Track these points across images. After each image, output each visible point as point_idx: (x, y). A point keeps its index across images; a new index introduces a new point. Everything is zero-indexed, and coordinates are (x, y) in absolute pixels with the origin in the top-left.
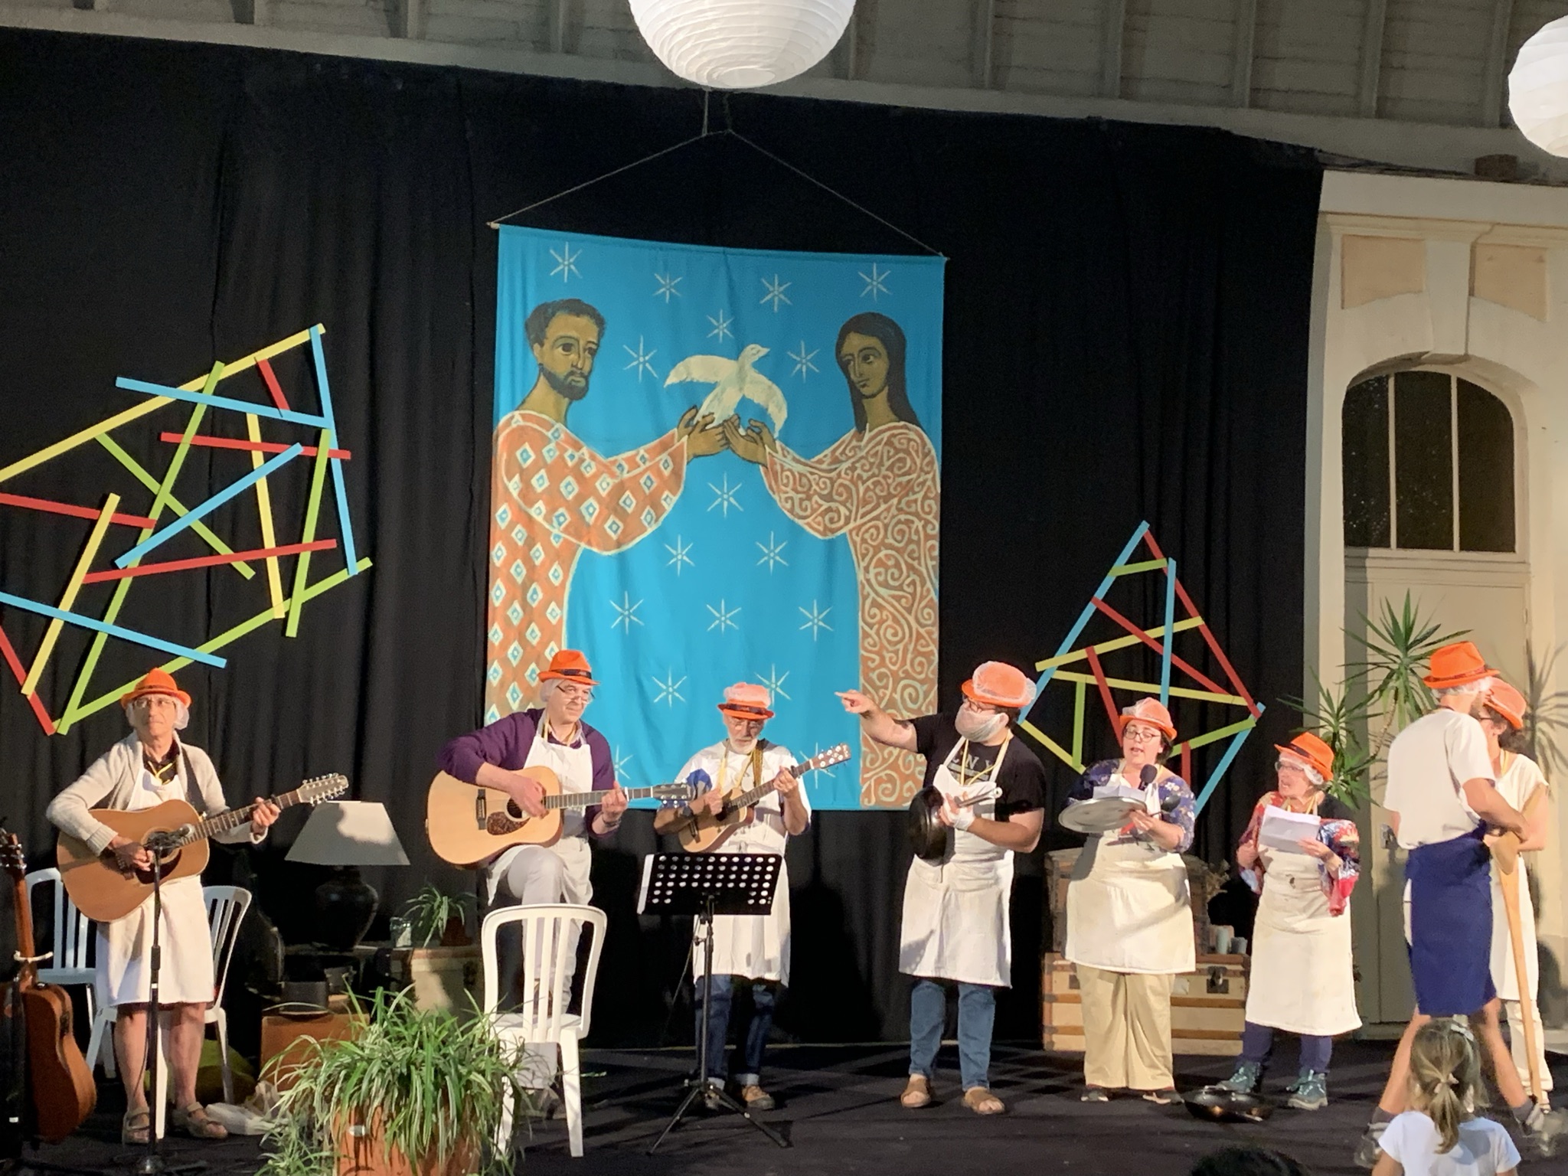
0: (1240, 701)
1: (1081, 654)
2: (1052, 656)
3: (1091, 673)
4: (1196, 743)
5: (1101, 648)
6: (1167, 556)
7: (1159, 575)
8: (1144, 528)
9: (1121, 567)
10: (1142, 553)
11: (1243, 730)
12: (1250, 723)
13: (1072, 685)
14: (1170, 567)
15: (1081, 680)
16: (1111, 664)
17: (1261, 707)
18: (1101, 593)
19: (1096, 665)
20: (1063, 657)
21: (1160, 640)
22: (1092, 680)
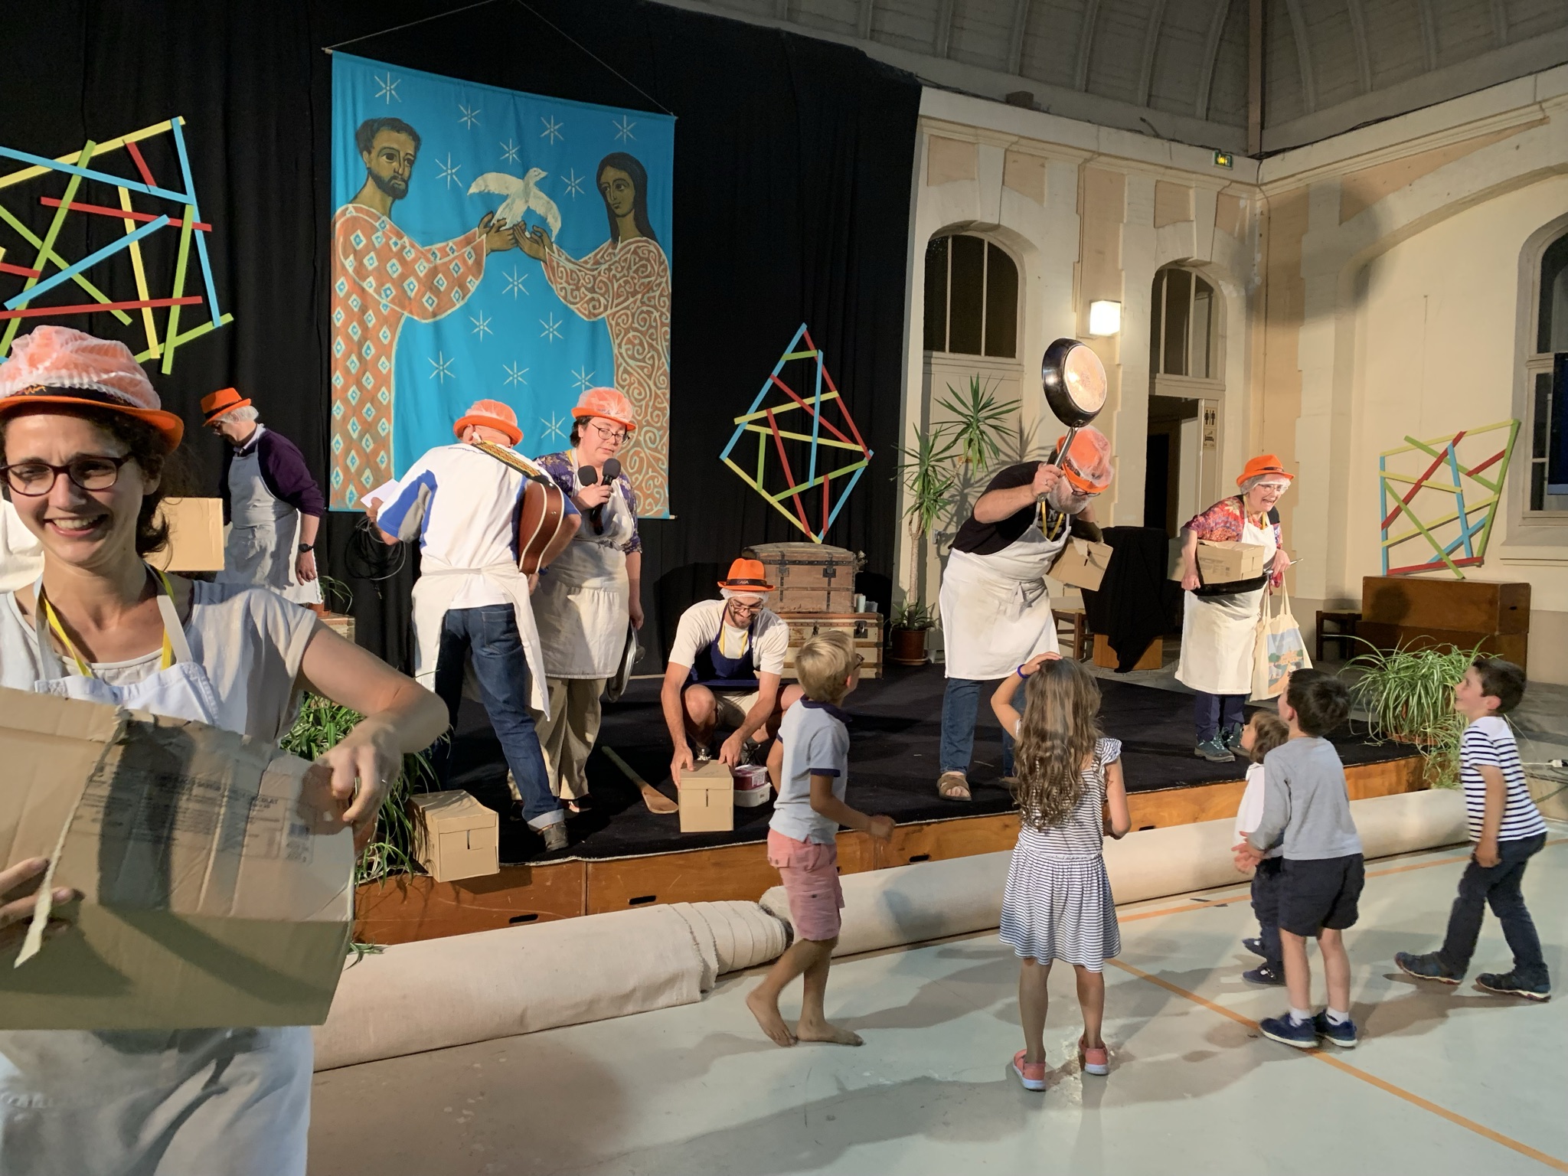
0: (859, 448)
1: (763, 414)
2: (745, 414)
3: (769, 427)
4: (832, 475)
5: (776, 410)
6: (817, 348)
7: (812, 361)
8: (803, 328)
9: (789, 355)
10: (802, 346)
11: (860, 467)
12: (865, 463)
13: (757, 435)
14: (819, 356)
15: (764, 431)
16: (783, 421)
17: (871, 453)
18: (776, 372)
19: (772, 421)
20: (752, 415)
21: (812, 406)
22: (770, 431)
